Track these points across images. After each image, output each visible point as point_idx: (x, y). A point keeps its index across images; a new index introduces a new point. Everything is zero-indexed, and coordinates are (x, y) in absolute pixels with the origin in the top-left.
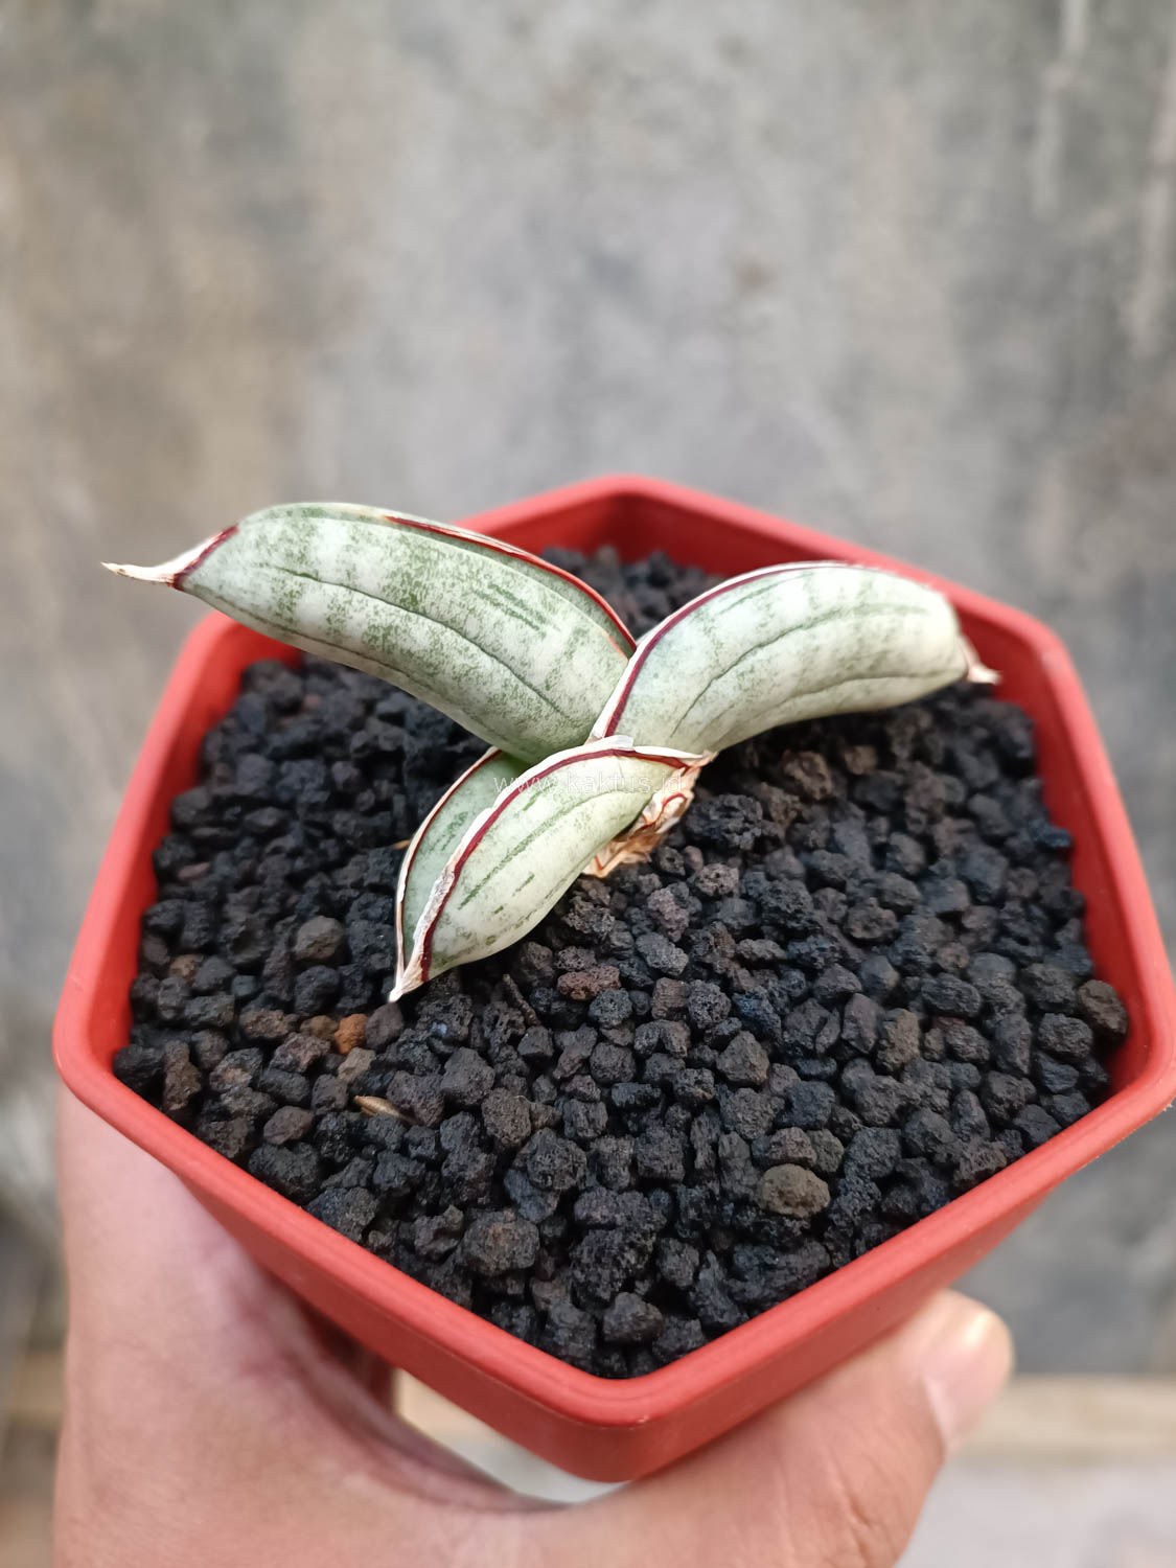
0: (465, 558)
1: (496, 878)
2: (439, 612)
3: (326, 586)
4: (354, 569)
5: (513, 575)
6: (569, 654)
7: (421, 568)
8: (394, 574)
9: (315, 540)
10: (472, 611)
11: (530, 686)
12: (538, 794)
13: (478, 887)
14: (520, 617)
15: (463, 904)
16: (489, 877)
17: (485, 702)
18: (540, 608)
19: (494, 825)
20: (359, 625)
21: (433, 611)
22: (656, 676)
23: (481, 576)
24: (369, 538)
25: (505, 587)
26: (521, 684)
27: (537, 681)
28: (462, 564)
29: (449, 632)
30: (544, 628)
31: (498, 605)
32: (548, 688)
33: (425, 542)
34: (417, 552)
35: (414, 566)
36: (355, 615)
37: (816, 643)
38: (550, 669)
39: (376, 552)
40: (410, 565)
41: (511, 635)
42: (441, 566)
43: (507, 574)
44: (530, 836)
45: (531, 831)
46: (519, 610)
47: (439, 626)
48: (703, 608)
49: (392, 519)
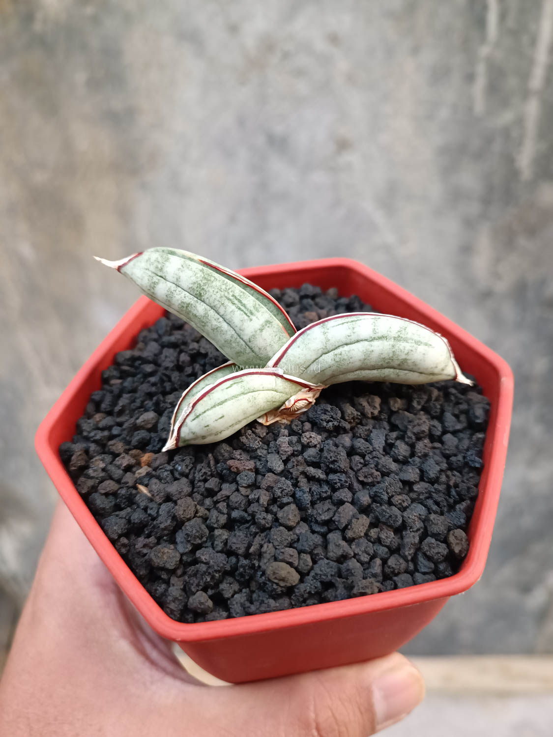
0: (225, 282)
1: (207, 413)
2: (209, 302)
3: (168, 282)
4: (180, 278)
5: (244, 293)
6: (261, 330)
7: (206, 283)
8: (195, 283)
9: (167, 264)
10: (223, 304)
11: (242, 339)
12: (234, 384)
13: (200, 415)
14: (242, 311)
15: (193, 420)
16: (205, 412)
18: (252, 309)
19: (212, 392)
20: (178, 300)
21: (207, 301)
22: (299, 347)
23: (230, 291)
24: (188, 267)
25: (239, 297)
26: (238, 338)
27: (246, 338)
28: (223, 284)
29: (212, 311)
30: (252, 317)
31: (234, 304)
32: (250, 342)
33: (211, 273)
34: (206, 276)
35: (203, 282)
36: (176, 296)
37: (372, 348)
38: (252, 334)
39: (190, 273)
41: (237, 317)
42: (214, 284)
43: (241, 292)
44: (226, 400)
45: (226, 398)
46: (242, 308)
47: (209, 307)
48: (326, 323)
49: (201, 261)
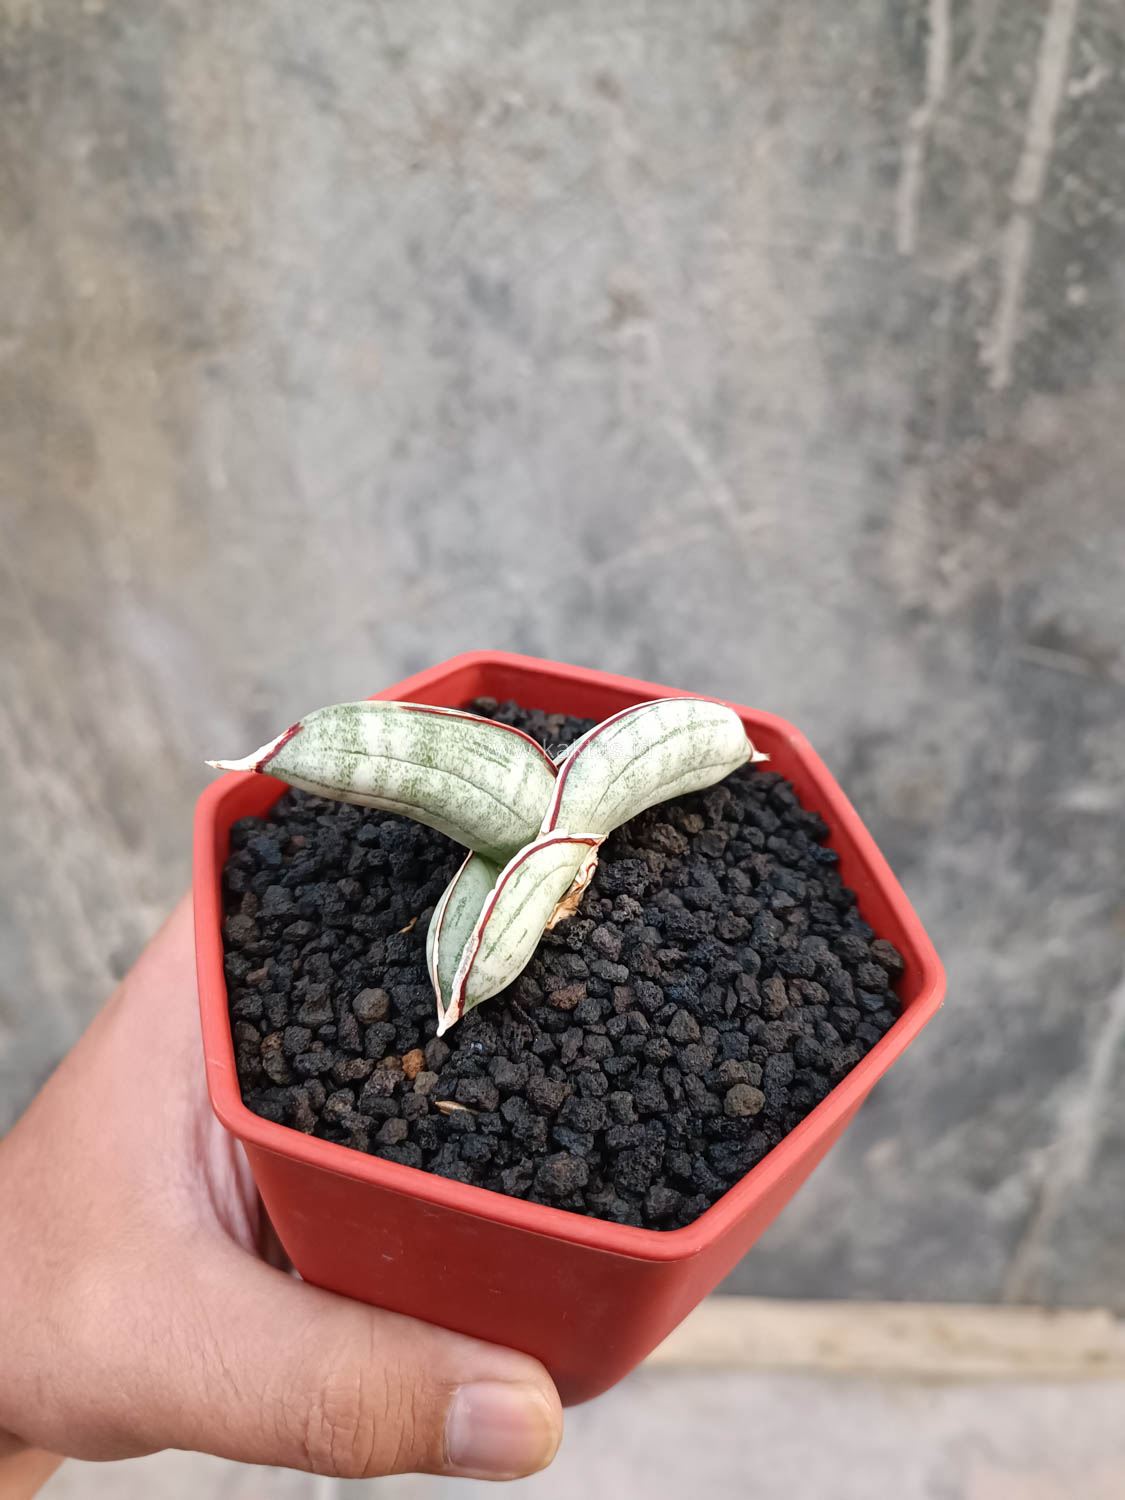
0: (456, 727)
1: (504, 937)
2: (445, 765)
3: (372, 758)
4: (390, 746)
6: (525, 780)
7: (431, 738)
8: (416, 744)
9: (361, 728)
10: (466, 761)
11: (504, 804)
12: (520, 875)
13: (494, 946)
14: (495, 761)
15: (485, 958)
16: (499, 937)
17: (476, 819)
18: (505, 754)
19: (499, 901)
20: (396, 780)
21: (442, 765)
22: (576, 786)
23: (468, 738)
24: (394, 723)
25: (482, 743)
26: (498, 804)
27: (508, 801)
28: (455, 731)
29: (452, 777)
30: (509, 765)
31: (480, 755)
32: (515, 804)
33: (430, 721)
34: (427, 728)
35: (427, 737)
36: (393, 774)
38: (514, 792)
39: (402, 730)
40: (424, 737)
41: (491, 773)
42: (443, 735)
43: (482, 734)
45: (521, 901)
46: (493, 756)
47: (447, 774)
